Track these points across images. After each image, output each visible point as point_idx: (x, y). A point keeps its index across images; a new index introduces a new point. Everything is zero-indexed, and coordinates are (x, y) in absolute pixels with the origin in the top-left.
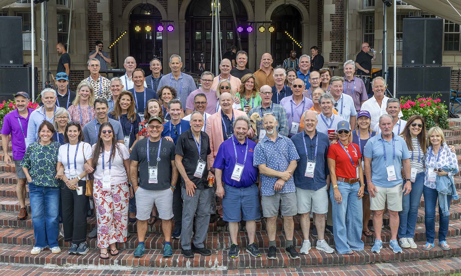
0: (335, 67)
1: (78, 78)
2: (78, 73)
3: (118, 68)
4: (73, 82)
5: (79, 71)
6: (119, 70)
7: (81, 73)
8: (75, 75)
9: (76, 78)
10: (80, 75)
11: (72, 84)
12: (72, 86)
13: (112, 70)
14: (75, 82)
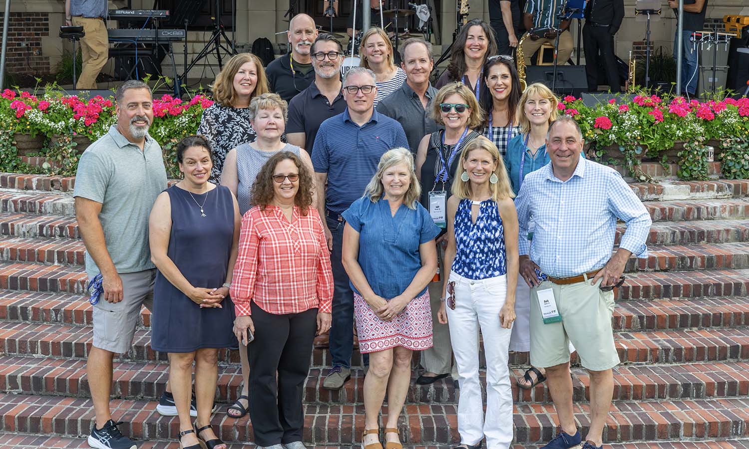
0: (652, 12)
1: (35, 30)
2: (34, 19)
3: (129, 8)
4: (22, 40)
5: (37, 14)
6: (133, 12)
7: (41, 20)
8: (28, 25)
9: (29, 29)
10: (38, 25)
11: (19, 45)
12: (21, 49)
13: (117, 12)
14: (28, 39)
